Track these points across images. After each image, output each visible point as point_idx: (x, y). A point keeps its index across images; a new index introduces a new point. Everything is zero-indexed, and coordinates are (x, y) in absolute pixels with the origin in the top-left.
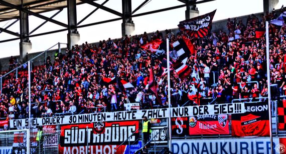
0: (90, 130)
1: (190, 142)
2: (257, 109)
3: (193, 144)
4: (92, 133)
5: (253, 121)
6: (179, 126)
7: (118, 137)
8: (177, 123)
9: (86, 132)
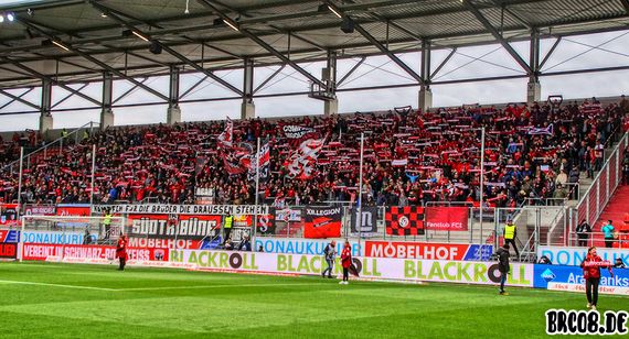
0: (162, 222)
1: (275, 240)
2: (330, 212)
3: (278, 243)
4: (165, 224)
5: (325, 223)
6: (264, 225)
7: (195, 230)
8: (261, 221)
9: (159, 224)
